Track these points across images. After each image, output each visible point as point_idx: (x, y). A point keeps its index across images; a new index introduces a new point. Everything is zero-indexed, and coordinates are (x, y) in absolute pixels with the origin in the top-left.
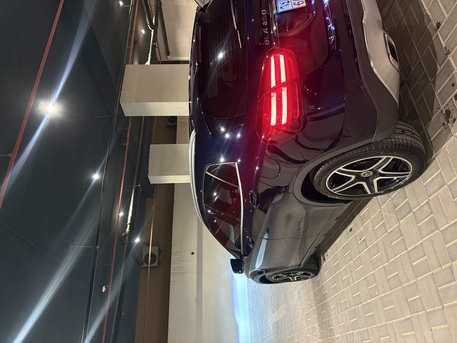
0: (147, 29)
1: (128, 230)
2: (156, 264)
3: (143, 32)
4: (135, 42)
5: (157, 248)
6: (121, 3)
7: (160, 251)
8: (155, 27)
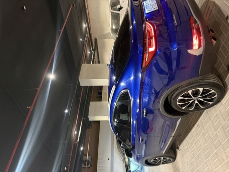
0: (91, 51)
1: (78, 140)
2: (89, 166)
3: (89, 53)
4: (86, 56)
5: (90, 157)
6: (81, 40)
7: (91, 159)
8: (94, 51)
